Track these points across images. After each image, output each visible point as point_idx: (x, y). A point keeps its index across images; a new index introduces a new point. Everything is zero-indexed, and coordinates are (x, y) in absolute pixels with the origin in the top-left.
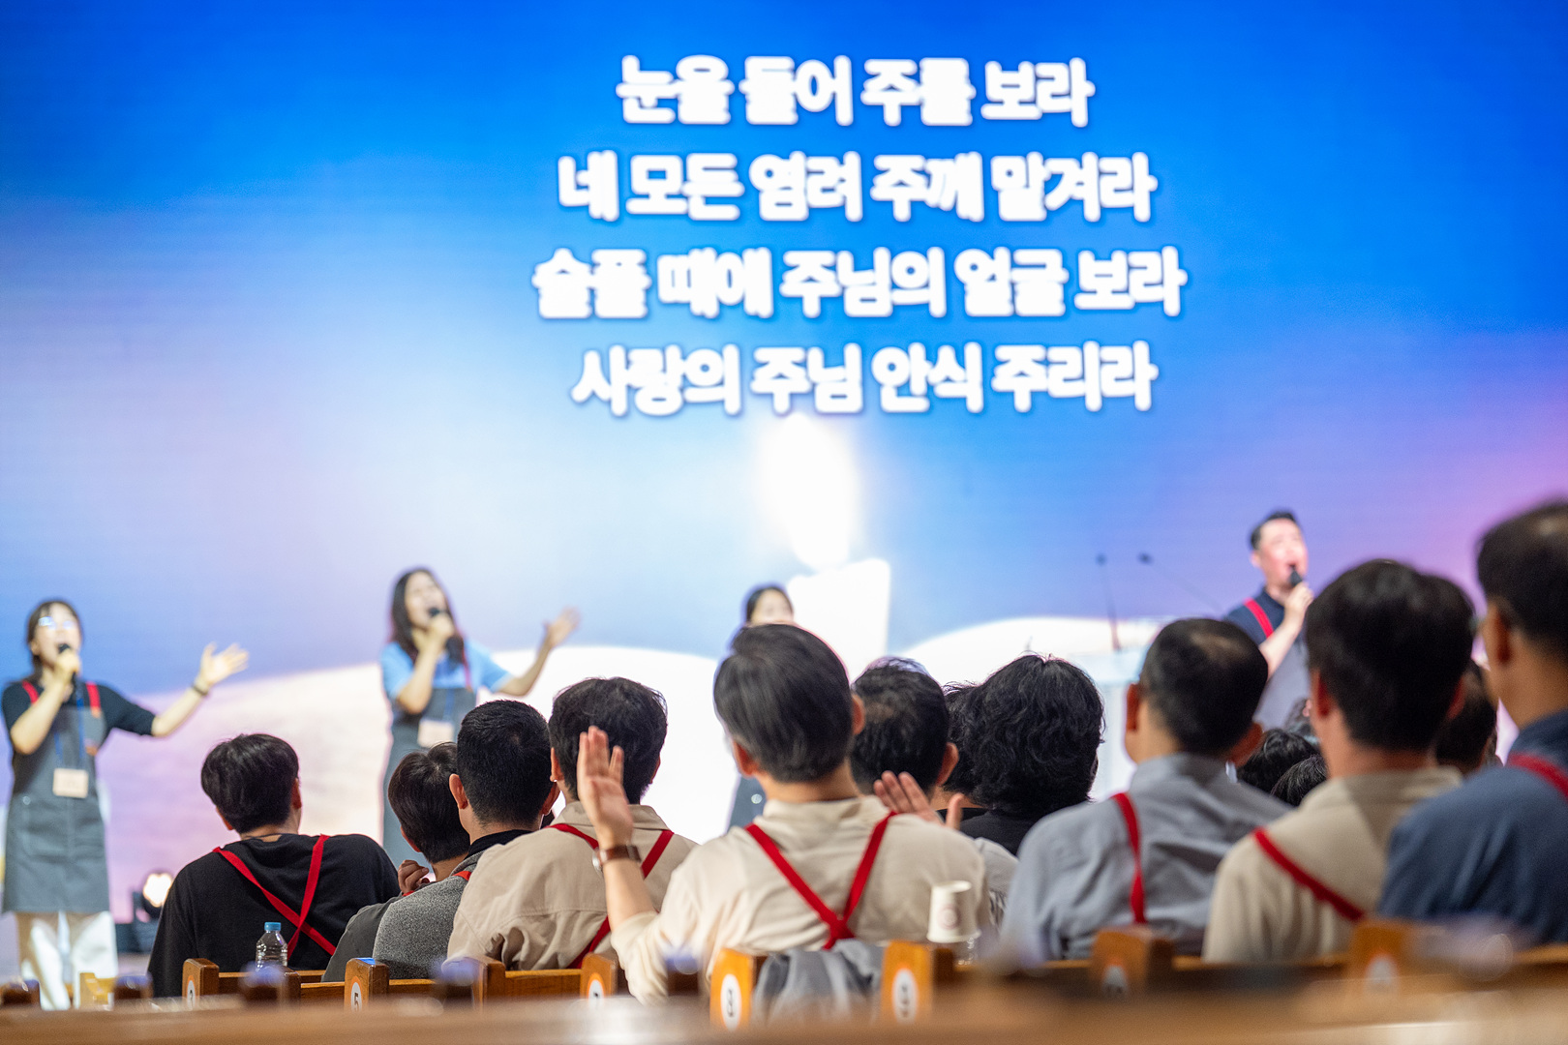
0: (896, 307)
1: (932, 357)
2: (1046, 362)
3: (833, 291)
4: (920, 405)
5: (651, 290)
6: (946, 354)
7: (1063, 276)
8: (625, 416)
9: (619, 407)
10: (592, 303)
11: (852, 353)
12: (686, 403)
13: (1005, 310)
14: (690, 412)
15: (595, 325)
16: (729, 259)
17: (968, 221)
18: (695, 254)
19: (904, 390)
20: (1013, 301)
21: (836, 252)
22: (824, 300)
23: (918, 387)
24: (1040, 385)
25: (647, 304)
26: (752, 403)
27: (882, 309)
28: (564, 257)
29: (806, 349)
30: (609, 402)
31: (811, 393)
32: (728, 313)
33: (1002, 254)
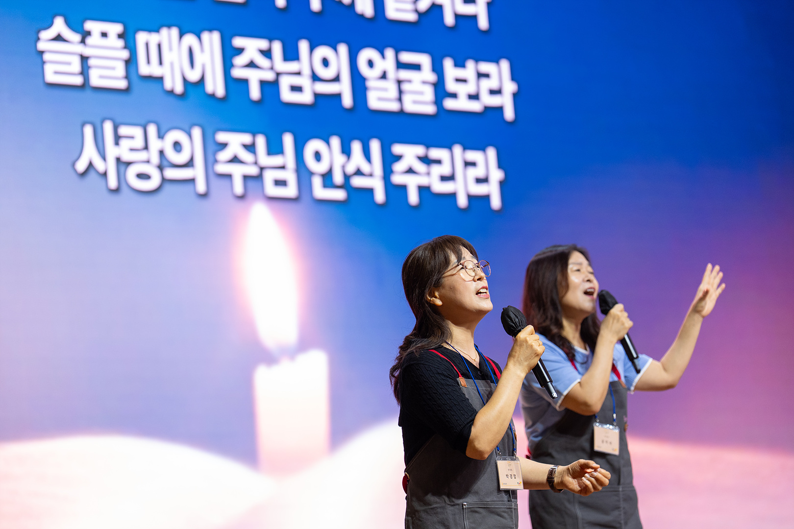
0: (317, 96)
1: (346, 151)
2: (426, 160)
3: (269, 76)
4: (339, 195)
5: (130, 63)
6: (356, 147)
7: (432, 77)
8: (117, 191)
9: (113, 183)
10: (85, 71)
11: (288, 140)
12: (164, 180)
13: (394, 106)
14: (168, 188)
15: (88, 93)
16: (190, 39)
17: (362, 16)
18: (164, 31)
19: (327, 178)
20: (400, 100)
21: (271, 40)
22: (263, 83)
23: (338, 178)
24: (424, 181)
25: (127, 77)
26: (215, 182)
27: (306, 98)
28: (59, 25)
29: (254, 135)
30: (105, 175)
31: (259, 178)
32: (192, 91)
33: (390, 53)
